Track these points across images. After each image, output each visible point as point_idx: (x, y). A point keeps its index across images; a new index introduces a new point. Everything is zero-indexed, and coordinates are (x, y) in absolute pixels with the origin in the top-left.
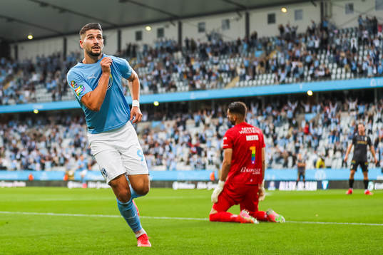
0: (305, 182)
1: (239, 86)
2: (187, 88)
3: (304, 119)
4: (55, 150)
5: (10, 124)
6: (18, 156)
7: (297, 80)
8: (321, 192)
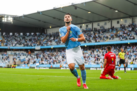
0: (127, 68)
1: (109, 41)
2: (94, 42)
3: (127, 50)
4: (57, 59)
5: (45, 51)
6: (47, 60)
7: (125, 40)
8: (132, 71)
